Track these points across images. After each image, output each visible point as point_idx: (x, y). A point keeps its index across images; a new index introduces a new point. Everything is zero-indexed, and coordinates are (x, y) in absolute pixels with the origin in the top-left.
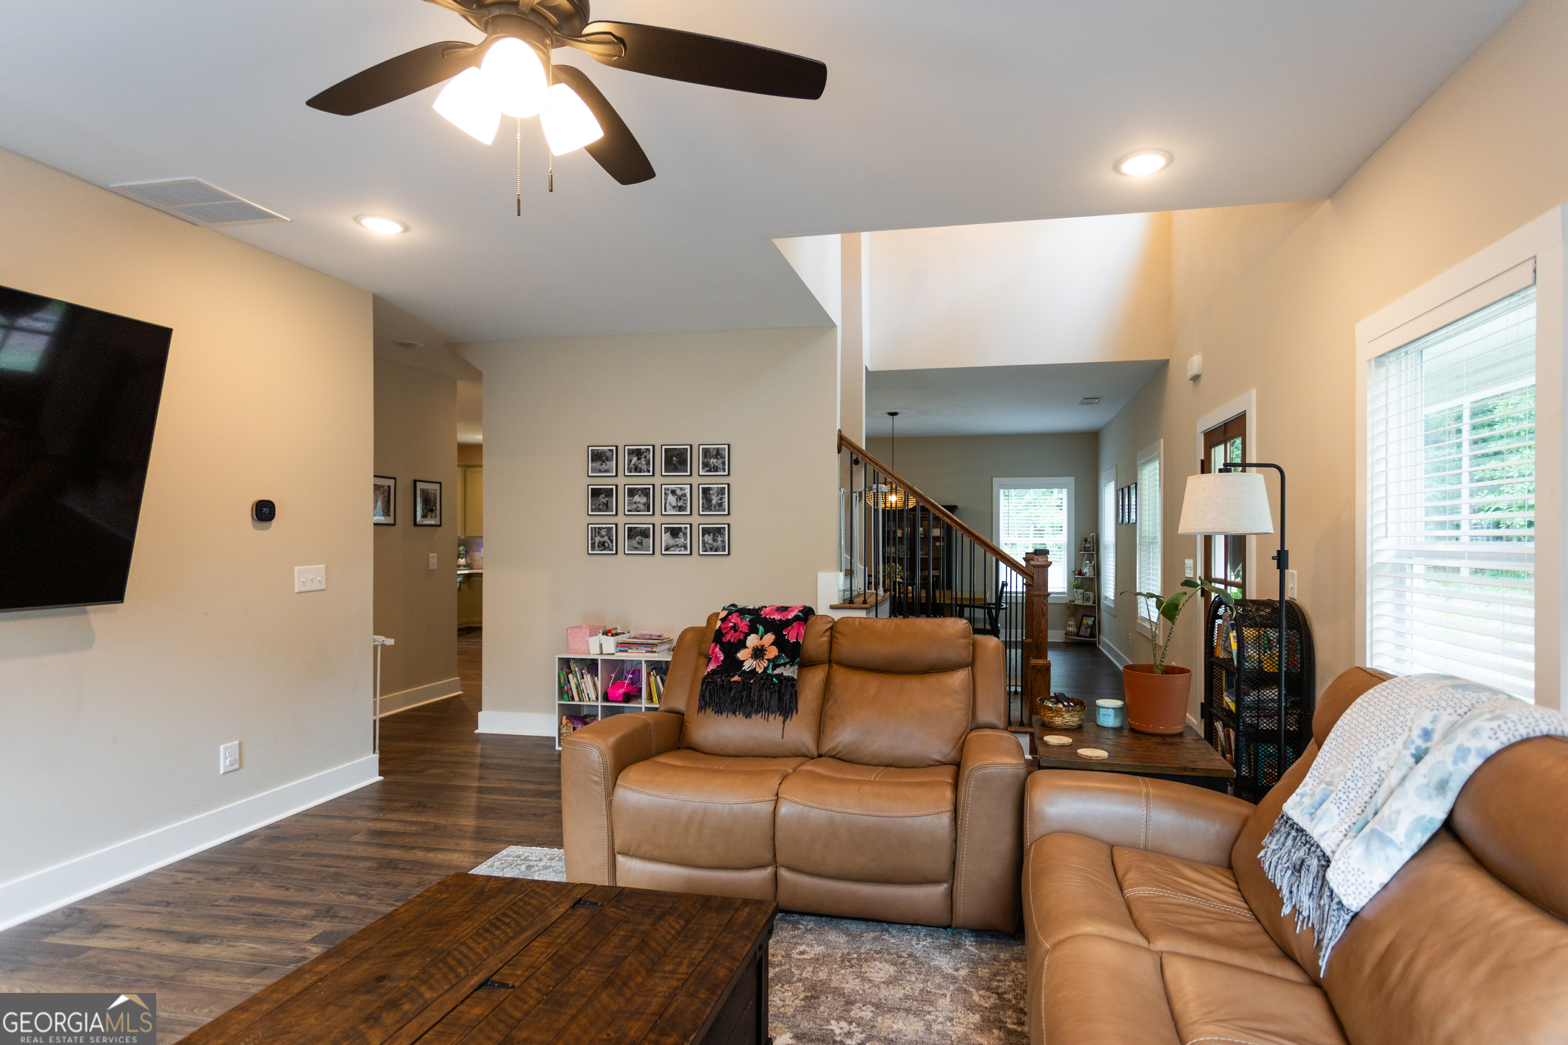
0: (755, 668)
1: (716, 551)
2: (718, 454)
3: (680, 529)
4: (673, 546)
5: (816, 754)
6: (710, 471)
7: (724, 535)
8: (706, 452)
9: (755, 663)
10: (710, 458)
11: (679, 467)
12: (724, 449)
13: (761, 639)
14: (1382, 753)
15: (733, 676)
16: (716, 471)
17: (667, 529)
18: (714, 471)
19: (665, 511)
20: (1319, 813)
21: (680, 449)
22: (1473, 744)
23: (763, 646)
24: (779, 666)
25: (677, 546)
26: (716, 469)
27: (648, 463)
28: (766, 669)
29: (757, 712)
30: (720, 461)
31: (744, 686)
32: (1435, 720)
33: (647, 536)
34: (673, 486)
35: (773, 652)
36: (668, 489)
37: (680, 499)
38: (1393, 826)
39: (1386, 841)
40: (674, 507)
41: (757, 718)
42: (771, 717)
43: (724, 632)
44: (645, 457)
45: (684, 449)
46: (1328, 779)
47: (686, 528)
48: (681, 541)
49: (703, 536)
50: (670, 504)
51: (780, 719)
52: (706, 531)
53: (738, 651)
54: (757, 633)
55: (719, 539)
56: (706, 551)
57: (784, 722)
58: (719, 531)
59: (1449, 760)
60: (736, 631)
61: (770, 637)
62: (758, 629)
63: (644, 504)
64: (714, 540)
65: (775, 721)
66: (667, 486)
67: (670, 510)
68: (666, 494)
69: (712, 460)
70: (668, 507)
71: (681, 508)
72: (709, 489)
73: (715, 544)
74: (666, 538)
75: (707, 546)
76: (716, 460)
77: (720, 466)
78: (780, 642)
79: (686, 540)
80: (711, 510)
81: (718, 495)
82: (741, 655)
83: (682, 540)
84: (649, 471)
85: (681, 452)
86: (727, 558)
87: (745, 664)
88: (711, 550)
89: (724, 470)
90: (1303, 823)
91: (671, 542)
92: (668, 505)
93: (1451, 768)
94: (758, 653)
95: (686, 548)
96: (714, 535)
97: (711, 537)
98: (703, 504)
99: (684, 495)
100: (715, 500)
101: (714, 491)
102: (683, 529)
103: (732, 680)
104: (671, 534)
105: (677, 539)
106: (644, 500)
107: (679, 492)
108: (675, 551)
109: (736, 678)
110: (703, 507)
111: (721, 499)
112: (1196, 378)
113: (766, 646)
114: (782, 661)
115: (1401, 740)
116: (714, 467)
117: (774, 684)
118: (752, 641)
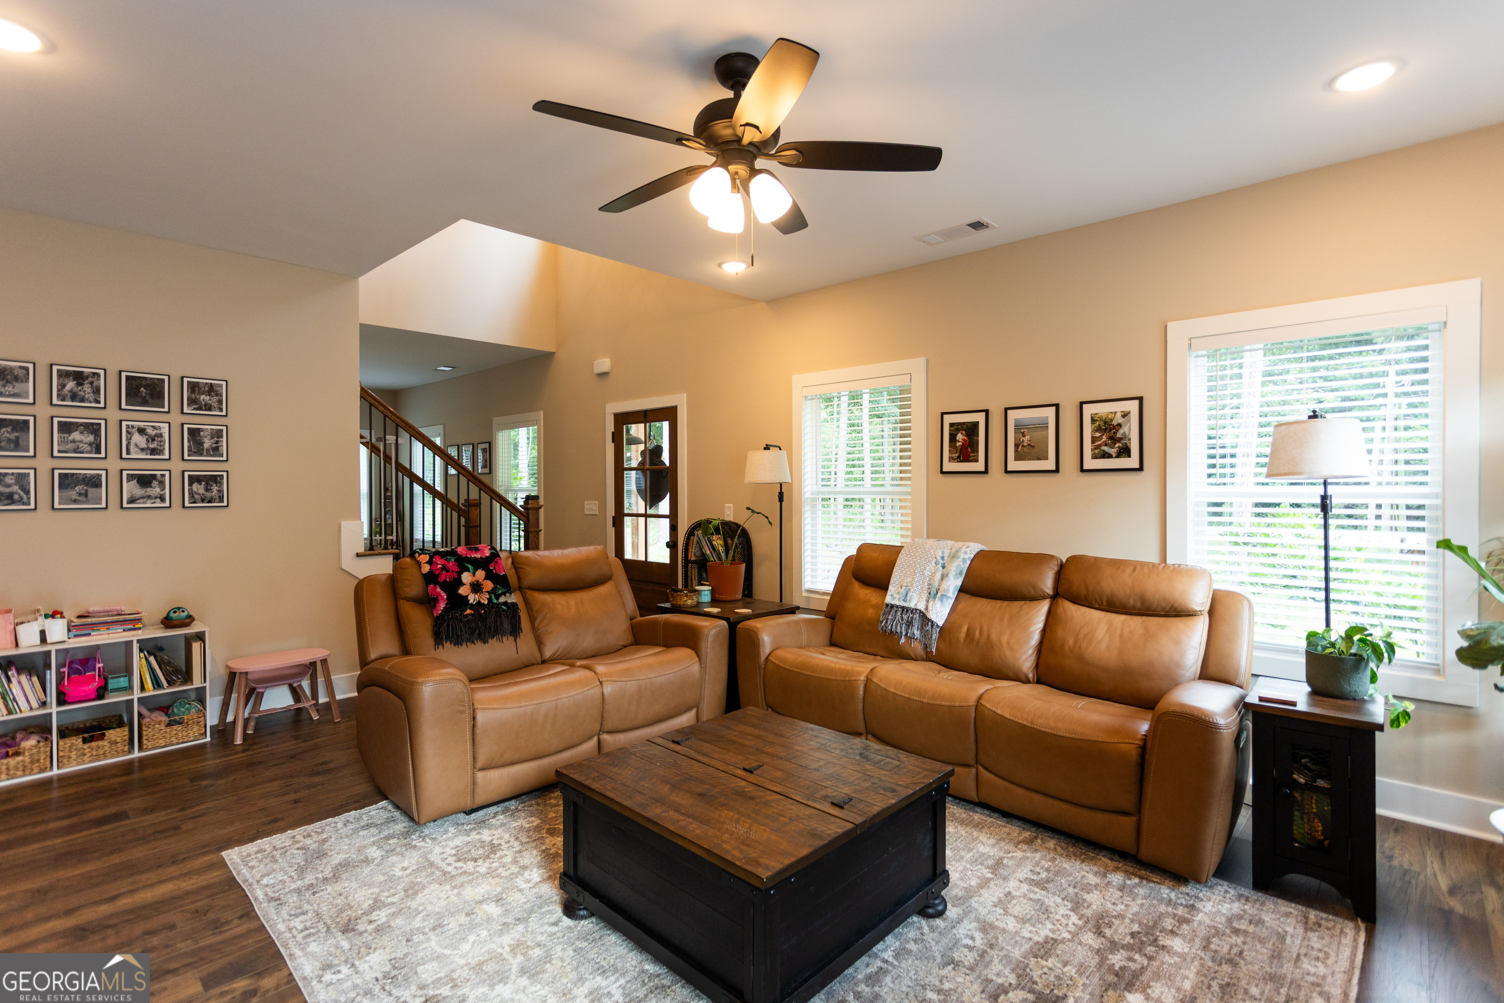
0: (479, 601)
1: (210, 502)
2: (212, 390)
3: (154, 477)
4: (143, 498)
5: (540, 661)
6: (200, 409)
7: (221, 484)
8: (193, 387)
9: (476, 596)
10: (200, 393)
11: (150, 401)
12: (221, 386)
13: (474, 575)
14: (928, 569)
15: (466, 611)
16: (210, 409)
17: (131, 477)
18: (206, 410)
19: (128, 452)
20: (908, 598)
21: (151, 379)
22: (966, 557)
23: (478, 581)
24: (500, 595)
25: (149, 497)
26: (209, 408)
27: (97, 391)
28: (490, 600)
29: (493, 637)
30: (215, 399)
31: (477, 616)
32: (943, 553)
33: (98, 485)
34: (142, 424)
35: (489, 585)
36: (133, 427)
37: (153, 440)
38: (948, 591)
39: (948, 597)
40: (143, 450)
41: (493, 642)
42: (505, 639)
43: (437, 573)
44: (92, 383)
45: (158, 379)
46: (905, 585)
47: (163, 476)
48: (156, 490)
49: (190, 484)
50: (136, 445)
51: (511, 639)
52: (193, 480)
53: (458, 588)
54: (469, 571)
55: (215, 488)
56: (195, 502)
57: (515, 641)
58: (215, 479)
59: (961, 564)
60: (448, 571)
61: (480, 574)
62: (468, 567)
63: (91, 444)
64: (207, 490)
65: (508, 641)
66: (130, 423)
67: (136, 453)
68: (128, 432)
69: (203, 397)
70: (132, 448)
71: (153, 451)
72: (199, 430)
73: (208, 495)
74: (130, 488)
75: (197, 496)
76: (208, 398)
77: (216, 405)
78: (489, 576)
79: (163, 489)
80: (201, 455)
81: (212, 438)
82: (463, 591)
83: (158, 490)
84: (99, 402)
85: (155, 383)
86: (226, 510)
87: (469, 598)
88: (203, 501)
89: (221, 410)
90: (902, 604)
91: (139, 492)
92: (132, 447)
93: (963, 566)
94: (476, 587)
95: (163, 499)
96: (207, 484)
97: (202, 486)
98: (189, 447)
99: (161, 435)
100: (207, 443)
101: (206, 434)
102: (159, 477)
103: (466, 613)
104: (138, 482)
105: (148, 490)
106: (91, 438)
107: (150, 431)
108: (145, 503)
109: (469, 611)
110: (189, 451)
111: (217, 442)
112: (603, 375)
113: (481, 581)
114: (500, 592)
115: (933, 563)
116: (206, 405)
117: (503, 610)
118: (466, 577)
